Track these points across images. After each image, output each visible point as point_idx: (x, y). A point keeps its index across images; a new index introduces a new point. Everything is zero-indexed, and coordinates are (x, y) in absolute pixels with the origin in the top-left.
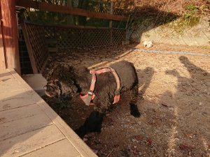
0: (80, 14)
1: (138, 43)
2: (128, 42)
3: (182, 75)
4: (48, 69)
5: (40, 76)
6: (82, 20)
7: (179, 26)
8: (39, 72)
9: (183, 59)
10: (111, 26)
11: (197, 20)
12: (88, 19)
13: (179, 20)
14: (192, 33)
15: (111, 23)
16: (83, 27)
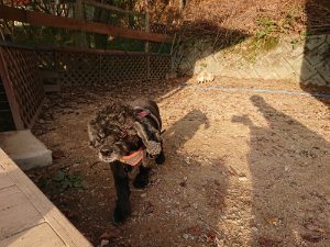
0: (97, 31)
1: (190, 77)
2: (174, 75)
3: (256, 124)
4: (42, 121)
5: (28, 133)
6: (101, 40)
7: (248, 50)
8: (26, 127)
9: (256, 100)
10: (147, 51)
11: (276, 41)
12: (111, 38)
13: (249, 41)
14: (269, 60)
15: (147, 45)
16: (103, 51)
